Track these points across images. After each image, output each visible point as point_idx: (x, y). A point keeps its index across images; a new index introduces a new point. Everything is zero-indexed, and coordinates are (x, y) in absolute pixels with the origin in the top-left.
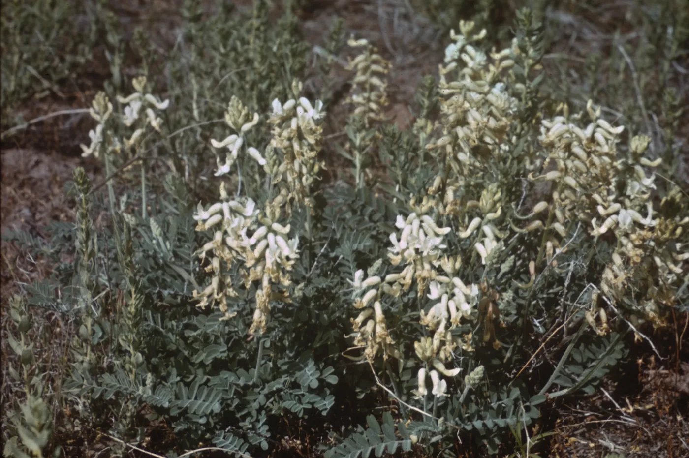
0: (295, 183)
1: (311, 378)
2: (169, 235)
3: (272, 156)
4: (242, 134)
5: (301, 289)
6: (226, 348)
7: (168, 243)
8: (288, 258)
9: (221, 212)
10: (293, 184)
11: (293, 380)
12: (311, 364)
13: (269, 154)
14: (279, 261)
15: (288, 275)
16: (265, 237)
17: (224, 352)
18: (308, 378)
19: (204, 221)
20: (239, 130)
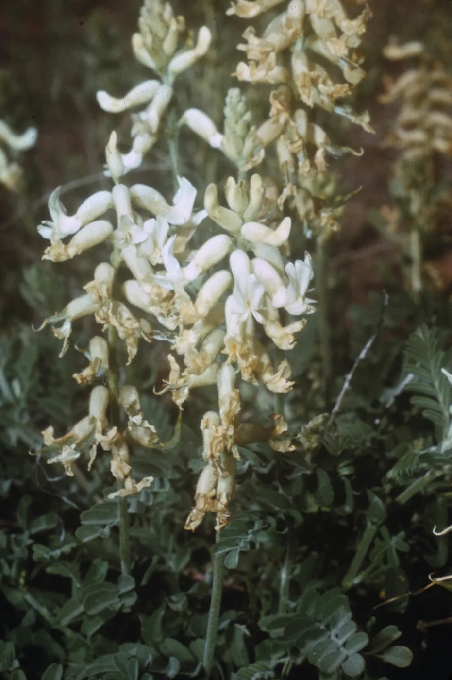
0: (296, 166)
1: (344, 652)
2: (17, 367)
3: (242, 115)
4: (170, 79)
5: (315, 431)
6: (131, 586)
7: (16, 385)
8: (284, 318)
9: (110, 215)
10: (291, 170)
11: (299, 661)
12: (345, 619)
13: (234, 109)
14: (260, 318)
15: (284, 364)
16: (224, 264)
17: (128, 594)
18: (337, 653)
19: (67, 240)
20: (164, 69)
